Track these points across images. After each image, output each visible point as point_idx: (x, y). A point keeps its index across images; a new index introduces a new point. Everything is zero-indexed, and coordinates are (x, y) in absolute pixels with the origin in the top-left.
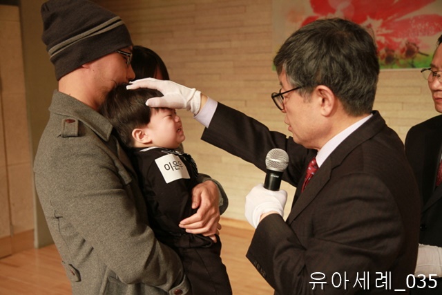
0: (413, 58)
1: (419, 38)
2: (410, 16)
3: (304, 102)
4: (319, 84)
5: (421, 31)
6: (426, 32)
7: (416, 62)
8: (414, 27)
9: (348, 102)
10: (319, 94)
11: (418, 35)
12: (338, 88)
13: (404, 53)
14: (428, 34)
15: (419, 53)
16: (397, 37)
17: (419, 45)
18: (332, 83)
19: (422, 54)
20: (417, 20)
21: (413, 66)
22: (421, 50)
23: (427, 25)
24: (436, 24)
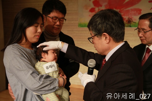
0: (131, 24)
1: (133, 16)
2: (129, 8)
3: (99, 39)
4: (103, 33)
5: (133, 14)
6: (135, 14)
7: (131, 25)
8: (131, 12)
9: (115, 38)
10: (104, 36)
11: (132, 15)
12: (110, 33)
13: (127, 22)
14: (136, 15)
15: (133, 22)
16: (125, 16)
17: (133, 19)
18: (108, 32)
19: (134, 22)
20: (132, 10)
21: (130, 27)
22: (133, 21)
23: (135, 12)
24: (139, 12)
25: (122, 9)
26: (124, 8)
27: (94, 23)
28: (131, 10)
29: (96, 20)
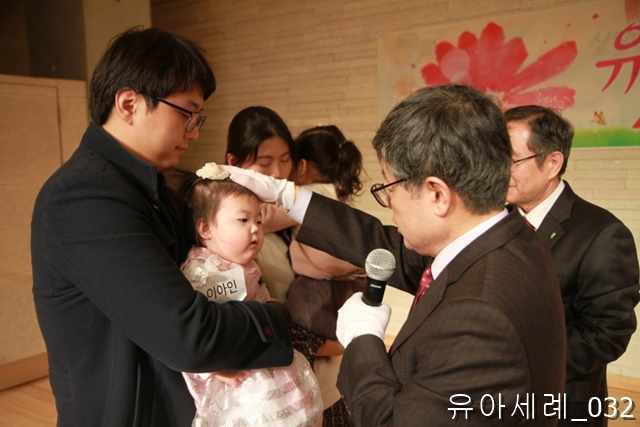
3: (412, 198)
4: (429, 175)
10: (431, 188)
12: (455, 178)
18: (445, 174)
24: (566, 98)
25: (512, 91)
26: (519, 87)
27: (397, 137)
28: (540, 94)
29: (405, 126)
